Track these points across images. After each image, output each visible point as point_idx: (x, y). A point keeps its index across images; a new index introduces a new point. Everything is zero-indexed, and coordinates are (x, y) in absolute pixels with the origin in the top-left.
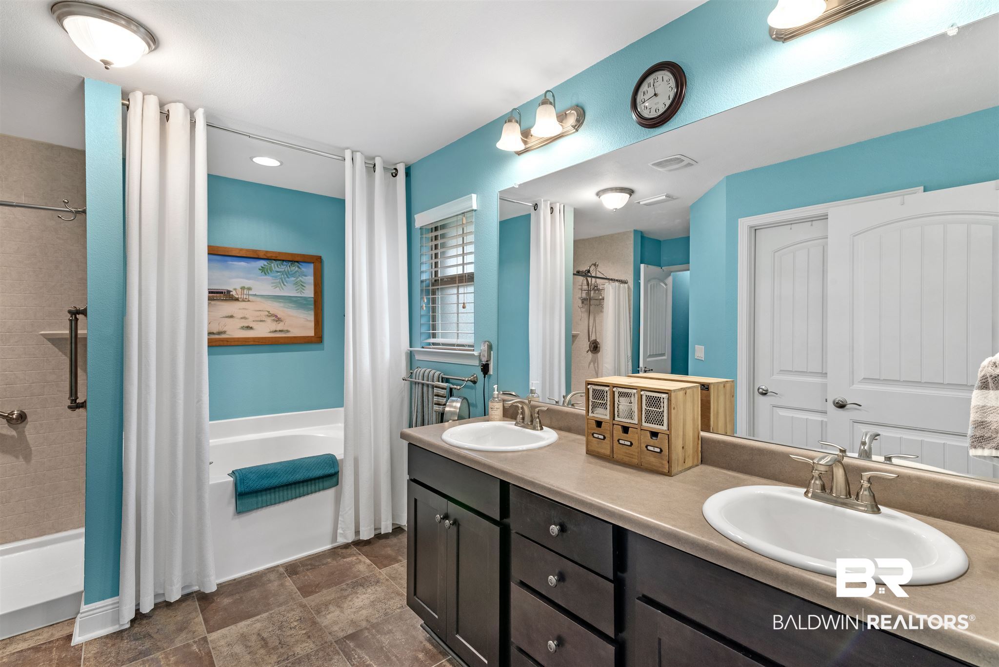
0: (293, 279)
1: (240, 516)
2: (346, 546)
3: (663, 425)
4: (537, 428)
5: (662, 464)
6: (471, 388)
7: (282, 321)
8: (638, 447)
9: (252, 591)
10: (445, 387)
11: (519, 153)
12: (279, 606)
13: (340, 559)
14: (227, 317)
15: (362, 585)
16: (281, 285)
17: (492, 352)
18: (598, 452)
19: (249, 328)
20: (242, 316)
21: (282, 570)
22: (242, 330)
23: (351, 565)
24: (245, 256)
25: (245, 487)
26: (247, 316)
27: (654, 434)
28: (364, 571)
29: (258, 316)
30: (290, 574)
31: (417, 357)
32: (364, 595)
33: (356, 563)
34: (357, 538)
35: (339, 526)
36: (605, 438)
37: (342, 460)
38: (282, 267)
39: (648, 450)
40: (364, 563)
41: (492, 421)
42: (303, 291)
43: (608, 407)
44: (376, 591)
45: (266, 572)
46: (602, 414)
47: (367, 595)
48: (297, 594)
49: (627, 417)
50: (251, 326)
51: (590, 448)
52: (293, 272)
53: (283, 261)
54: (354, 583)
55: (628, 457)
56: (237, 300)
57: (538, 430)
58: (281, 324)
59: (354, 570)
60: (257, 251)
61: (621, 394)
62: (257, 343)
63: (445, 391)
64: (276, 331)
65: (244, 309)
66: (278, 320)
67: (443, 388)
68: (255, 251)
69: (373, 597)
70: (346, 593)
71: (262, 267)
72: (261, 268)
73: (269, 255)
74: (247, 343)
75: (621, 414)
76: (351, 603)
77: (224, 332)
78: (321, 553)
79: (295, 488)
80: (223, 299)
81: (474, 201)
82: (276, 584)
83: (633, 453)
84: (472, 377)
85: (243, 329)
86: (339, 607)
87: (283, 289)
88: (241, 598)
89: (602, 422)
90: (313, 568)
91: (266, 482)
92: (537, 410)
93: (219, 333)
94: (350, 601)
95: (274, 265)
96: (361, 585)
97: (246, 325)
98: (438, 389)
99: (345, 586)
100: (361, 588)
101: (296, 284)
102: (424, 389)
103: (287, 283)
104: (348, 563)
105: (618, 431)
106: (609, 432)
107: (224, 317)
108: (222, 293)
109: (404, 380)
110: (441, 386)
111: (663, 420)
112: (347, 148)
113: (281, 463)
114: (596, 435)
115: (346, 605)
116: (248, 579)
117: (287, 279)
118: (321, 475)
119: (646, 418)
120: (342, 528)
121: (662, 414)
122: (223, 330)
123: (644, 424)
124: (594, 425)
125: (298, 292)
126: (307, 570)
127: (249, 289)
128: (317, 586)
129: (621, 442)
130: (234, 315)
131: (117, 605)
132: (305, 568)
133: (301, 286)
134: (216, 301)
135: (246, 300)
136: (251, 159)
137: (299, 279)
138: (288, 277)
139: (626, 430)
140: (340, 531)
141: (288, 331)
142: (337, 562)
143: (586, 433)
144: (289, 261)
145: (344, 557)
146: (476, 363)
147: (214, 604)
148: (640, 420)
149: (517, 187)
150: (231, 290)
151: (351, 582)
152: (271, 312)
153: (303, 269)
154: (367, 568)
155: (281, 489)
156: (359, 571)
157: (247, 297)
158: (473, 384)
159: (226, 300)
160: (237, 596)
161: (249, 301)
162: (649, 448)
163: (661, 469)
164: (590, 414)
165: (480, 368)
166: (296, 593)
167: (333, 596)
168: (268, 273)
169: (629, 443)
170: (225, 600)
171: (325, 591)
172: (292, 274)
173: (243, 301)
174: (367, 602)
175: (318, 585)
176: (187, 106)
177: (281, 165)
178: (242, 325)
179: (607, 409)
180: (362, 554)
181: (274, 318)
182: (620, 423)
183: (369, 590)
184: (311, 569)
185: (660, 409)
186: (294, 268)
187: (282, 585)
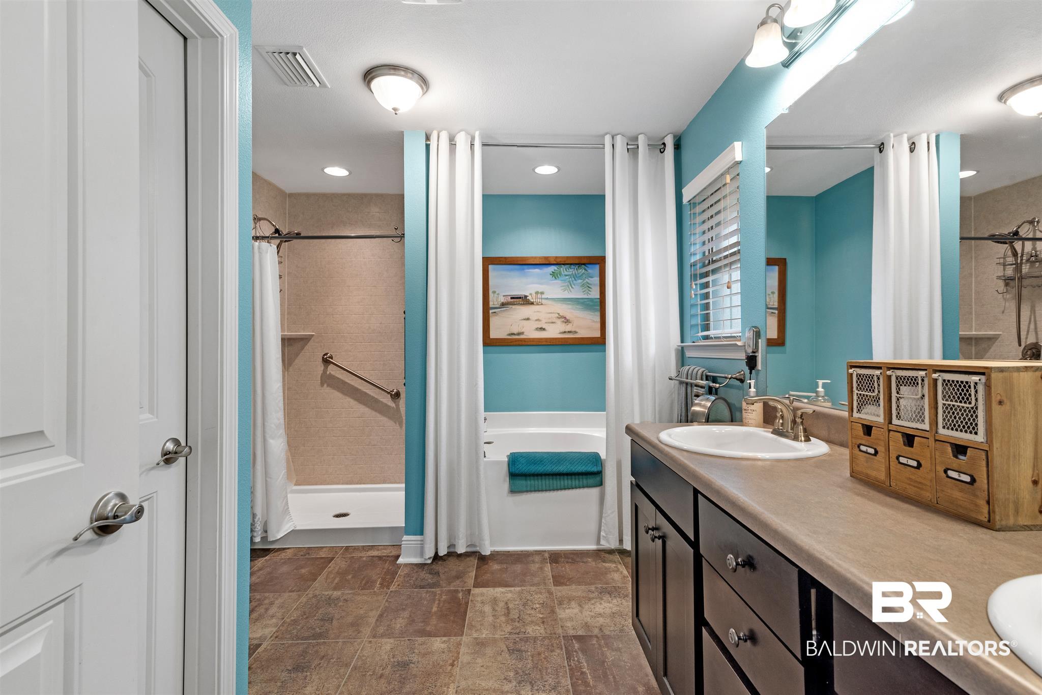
0: (580, 281)
1: (513, 495)
2: (611, 552)
3: (976, 433)
4: (800, 438)
5: (976, 505)
6: (738, 388)
7: (570, 322)
8: (931, 470)
9: (517, 565)
10: (703, 385)
11: (787, 64)
12: (531, 586)
13: (600, 562)
14: (524, 319)
15: (610, 594)
16: (569, 287)
17: (760, 340)
18: (867, 476)
19: (542, 329)
20: (536, 319)
21: (547, 555)
22: (536, 331)
23: (608, 571)
24: (538, 263)
25: (516, 469)
26: (540, 318)
27: (960, 449)
28: (618, 581)
29: (549, 319)
30: (552, 561)
31: (688, 354)
32: (608, 604)
33: (613, 571)
34: (620, 547)
35: (602, 528)
36: (876, 452)
37: (605, 460)
38: (570, 270)
39: (948, 477)
40: (621, 573)
41: (746, 426)
42: (590, 293)
43: (881, 402)
44: (622, 604)
45: (534, 553)
46: (874, 415)
47: (611, 605)
48: (550, 581)
49: (914, 419)
50: (543, 327)
51: (857, 468)
52: (581, 274)
53: (571, 264)
54: (603, 589)
55: (914, 486)
56: (532, 303)
57: (801, 441)
58: (570, 325)
59: (609, 576)
60: (548, 257)
61: (901, 381)
62: (549, 344)
63: (704, 390)
64: (565, 332)
65: (538, 312)
66: (567, 321)
67: (702, 387)
68: (546, 258)
69: (616, 608)
70: (591, 596)
71: (553, 272)
72: (551, 273)
73: (558, 260)
74: (540, 344)
75: (902, 413)
76: (592, 607)
77: (522, 333)
78: (586, 552)
79: (560, 479)
80: (521, 304)
81: (738, 151)
82: (537, 565)
83: (923, 481)
84: (738, 374)
85: (538, 330)
86: (580, 606)
87: (571, 291)
88: (507, 568)
89: (872, 427)
90: (574, 563)
91: (533, 468)
92: (799, 413)
93: (519, 334)
94: (593, 604)
95: (563, 269)
96: (608, 593)
97: (540, 327)
98: (698, 388)
99: (593, 589)
100: (608, 596)
101: (583, 285)
102: (688, 389)
103: (574, 285)
104: (606, 568)
105: (897, 440)
106: (882, 443)
107: (522, 320)
108: (520, 298)
109: (670, 379)
110: (700, 384)
111: (976, 425)
112: (606, 134)
113: (548, 453)
114: (863, 448)
115: (587, 607)
116: (518, 554)
117: (575, 282)
118: (584, 471)
119: (944, 420)
120: (605, 531)
121: (974, 412)
122: (522, 331)
123: (942, 431)
124: (860, 431)
125: (584, 294)
126: (567, 562)
127: (542, 293)
128: (569, 579)
129: (902, 460)
130: (530, 318)
131: (422, 542)
132: (566, 560)
133: (588, 287)
134: (516, 305)
135: (540, 303)
136: (534, 170)
137: (585, 281)
138: (576, 280)
139: (909, 440)
140: (603, 533)
141: (576, 332)
142: (596, 564)
143: (850, 444)
144: (576, 264)
145: (604, 562)
146: (743, 356)
147: (487, 566)
148: (934, 422)
149: (787, 112)
150: (528, 295)
151: (601, 587)
152: (560, 314)
153: (589, 271)
154: (621, 579)
155: (547, 477)
156: (613, 579)
157: (541, 301)
158: (740, 384)
159: (524, 304)
160: (505, 566)
161: (542, 304)
162: (951, 473)
163: (974, 515)
164: (856, 415)
165: (744, 363)
166: (550, 579)
167: (579, 594)
168: (558, 277)
169: (915, 464)
170: (496, 565)
171: (574, 587)
172: (580, 276)
173: (538, 304)
174: (608, 611)
175: (571, 579)
176: (468, 133)
177: (559, 170)
178: (537, 327)
179: (879, 405)
180: (623, 564)
181: (563, 320)
182: (900, 429)
183: (615, 601)
184: (570, 563)
185: (970, 403)
186: (581, 271)
187: (541, 568)
